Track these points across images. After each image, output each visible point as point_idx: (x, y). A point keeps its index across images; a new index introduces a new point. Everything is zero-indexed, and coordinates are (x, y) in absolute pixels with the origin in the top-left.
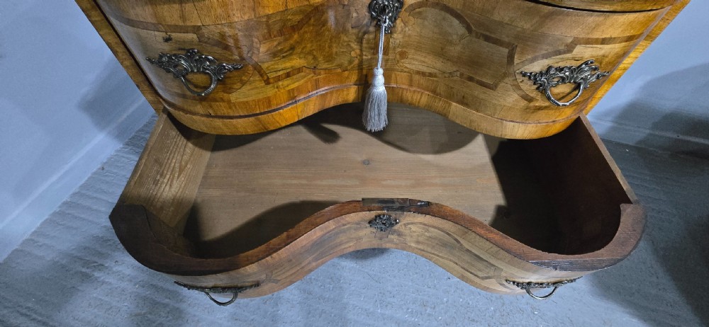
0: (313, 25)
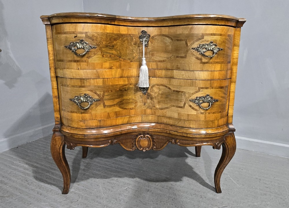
0: (121, 41)
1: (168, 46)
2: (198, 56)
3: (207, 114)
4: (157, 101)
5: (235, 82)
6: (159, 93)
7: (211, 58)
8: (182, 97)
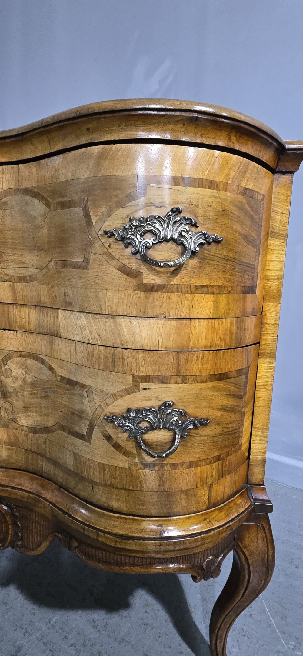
1: (38, 228)
2: (126, 262)
3: (166, 468)
4: (21, 404)
5: (272, 356)
6: (24, 380)
7: (178, 269)
8: (82, 403)
